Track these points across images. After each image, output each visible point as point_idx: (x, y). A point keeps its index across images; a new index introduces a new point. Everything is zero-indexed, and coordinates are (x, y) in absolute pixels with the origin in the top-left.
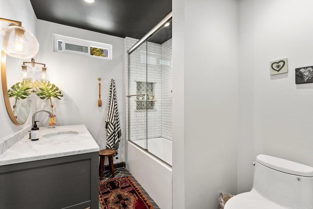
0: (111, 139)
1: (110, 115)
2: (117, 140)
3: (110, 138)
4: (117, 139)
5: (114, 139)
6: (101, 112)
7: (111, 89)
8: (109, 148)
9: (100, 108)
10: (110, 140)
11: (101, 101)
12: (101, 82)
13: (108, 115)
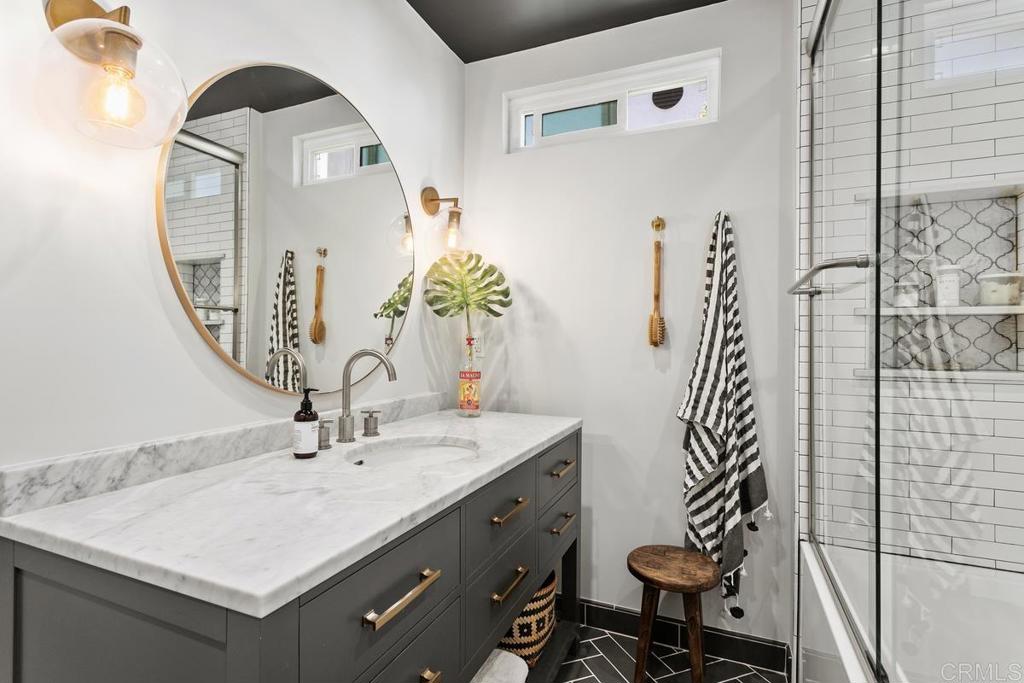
0: (708, 505)
1: (701, 388)
2: (737, 517)
3: (702, 501)
4: (732, 512)
5: (722, 510)
6: (663, 371)
7: (711, 261)
8: (699, 546)
9: (661, 351)
10: (699, 511)
11: (662, 319)
12: (667, 237)
13: (691, 387)
